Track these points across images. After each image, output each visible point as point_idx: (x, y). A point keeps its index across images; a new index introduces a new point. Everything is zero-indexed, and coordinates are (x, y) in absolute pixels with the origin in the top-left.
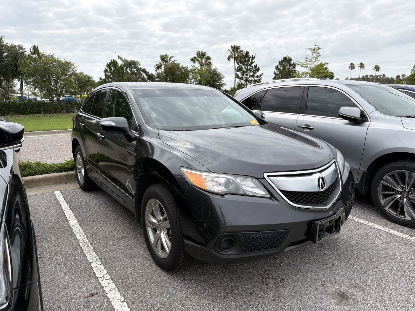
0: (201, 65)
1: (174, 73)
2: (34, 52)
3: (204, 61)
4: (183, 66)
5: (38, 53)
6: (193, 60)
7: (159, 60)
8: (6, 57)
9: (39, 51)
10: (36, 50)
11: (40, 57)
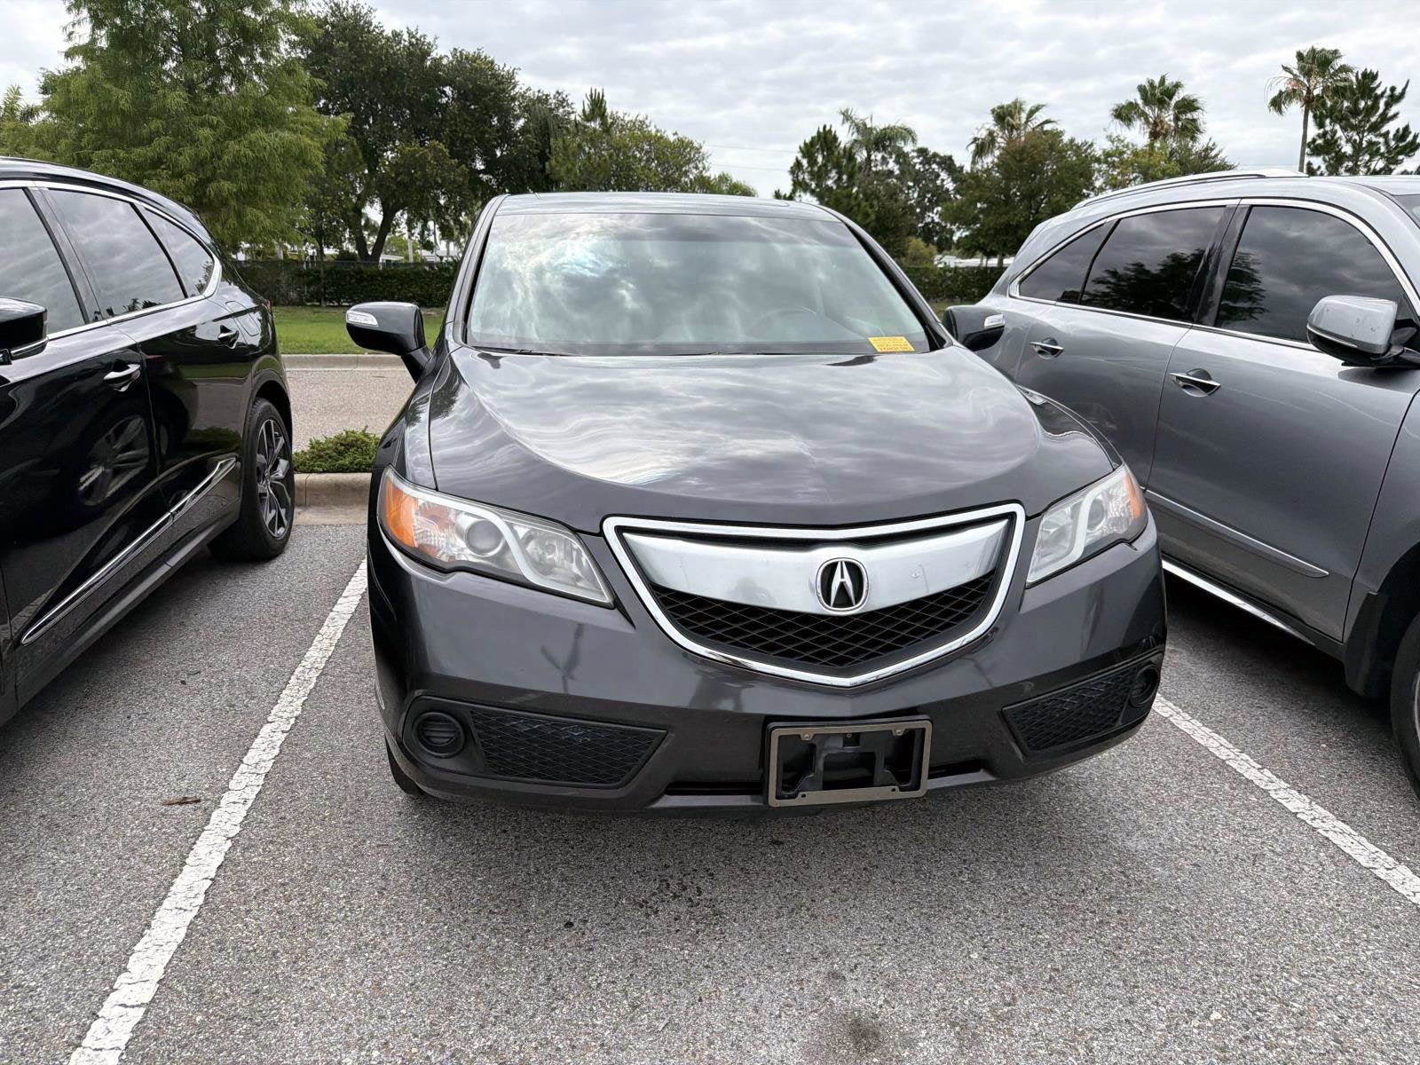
0: (1154, 135)
1: (1035, 168)
2: (592, 111)
3: (1168, 117)
4: (1076, 142)
5: (603, 116)
6: (1124, 114)
7: (990, 122)
8: (524, 130)
9: (605, 110)
10: (597, 105)
11: (607, 129)
